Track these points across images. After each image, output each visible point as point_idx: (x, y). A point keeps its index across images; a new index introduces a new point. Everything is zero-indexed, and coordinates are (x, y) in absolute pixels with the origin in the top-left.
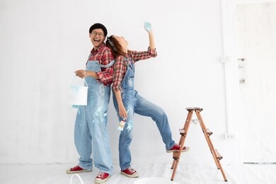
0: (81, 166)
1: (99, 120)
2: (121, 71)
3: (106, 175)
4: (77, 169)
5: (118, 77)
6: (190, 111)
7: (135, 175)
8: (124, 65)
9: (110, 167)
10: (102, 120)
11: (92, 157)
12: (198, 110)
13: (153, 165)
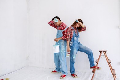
0: (56, 71)
1: (62, 54)
2: (70, 33)
3: (64, 76)
4: (55, 72)
5: (69, 35)
7: (76, 77)
8: (71, 31)
9: (66, 72)
10: (63, 54)
11: (60, 67)
13: (85, 73)
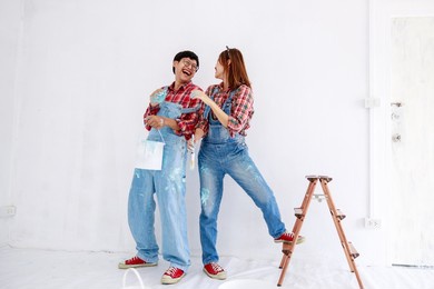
6: (312, 180)
7: (221, 275)
9: (186, 260)
10: (180, 187)
12: (325, 180)
